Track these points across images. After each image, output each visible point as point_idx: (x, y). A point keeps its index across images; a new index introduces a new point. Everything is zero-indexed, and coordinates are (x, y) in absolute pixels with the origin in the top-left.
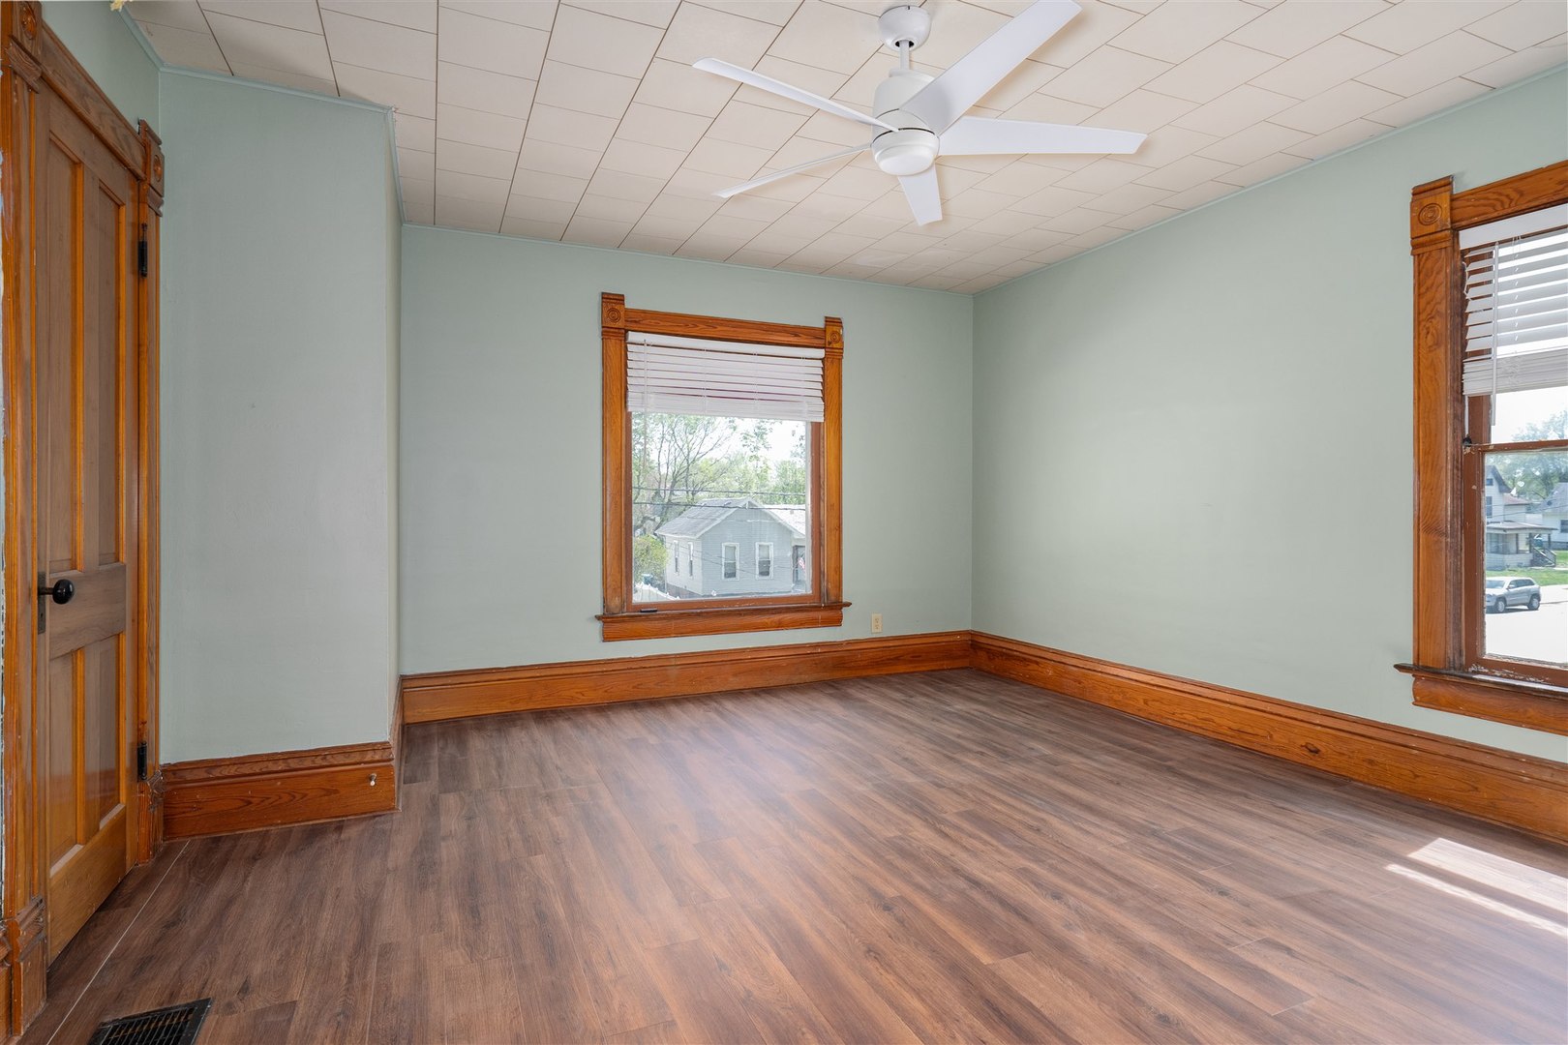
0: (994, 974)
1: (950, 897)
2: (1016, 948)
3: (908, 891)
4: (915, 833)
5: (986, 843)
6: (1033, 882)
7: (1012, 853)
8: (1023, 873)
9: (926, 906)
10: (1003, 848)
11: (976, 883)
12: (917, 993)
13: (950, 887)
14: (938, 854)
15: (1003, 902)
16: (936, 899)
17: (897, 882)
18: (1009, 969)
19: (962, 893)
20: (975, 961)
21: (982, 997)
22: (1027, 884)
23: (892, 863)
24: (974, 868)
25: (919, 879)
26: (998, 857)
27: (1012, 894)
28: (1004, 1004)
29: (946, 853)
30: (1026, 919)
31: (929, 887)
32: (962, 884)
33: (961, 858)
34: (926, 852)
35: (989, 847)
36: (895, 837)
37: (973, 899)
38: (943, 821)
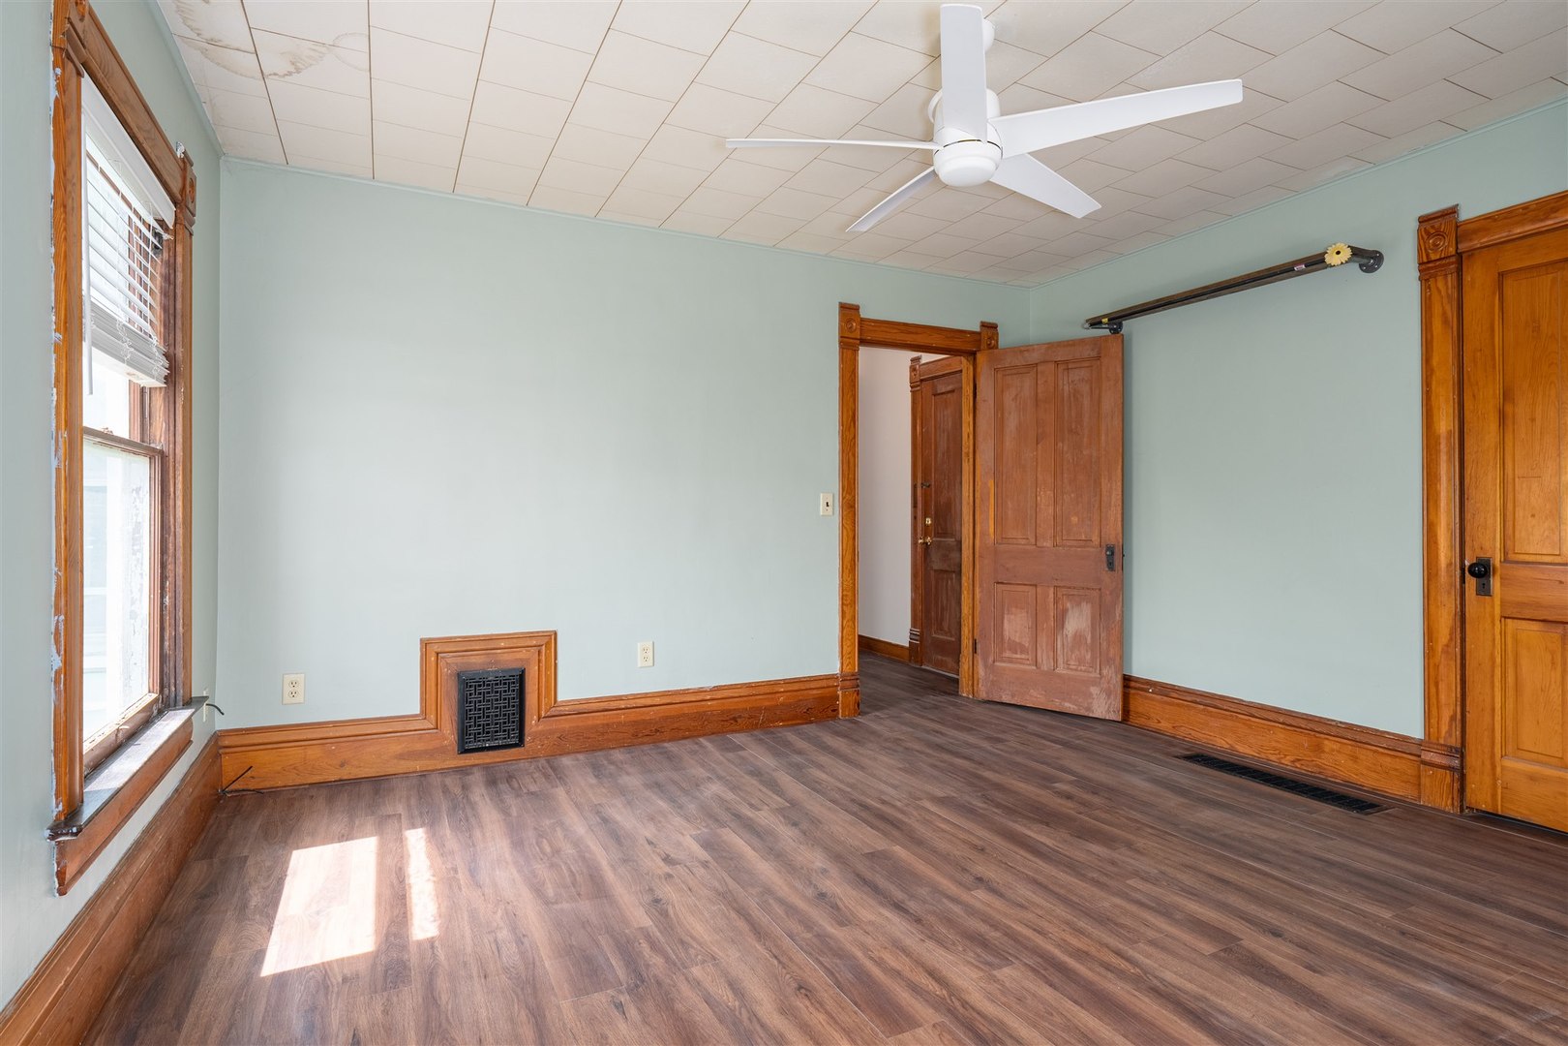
0: (892, 841)
1: (923, 892)
2: (873, 856)
3: (965, 896)
4: (975, 976)
5: (879, 963)
6: (838, 909)
7: (848, 946)
8: (843, 918)
9: (946, 884)
10: (859, 954)
11: (899, 907)
12: (943, 831)
13: (924, 902)
14: (941, 943)
15: (875, 890)
16: (936, 890)
17: (978, 905)
18: (880, 844)
19: (912, 897)
20: (904, 846)
21: (902, 830)
22: (846, 907)
23: (991, 926)
24: (897, 926)
25: (956, 909)
26: (869, 941)
27: (864, 897)
28: (889, 828)
29: (930, 944)
30: (858, 875)
31: (945, 900)
32: (912, 905)
33: (911, 937)
34: (954, 944)
35: (876, 954)
36: (1000, 967)
37: (902, 891)
38: (938, 1004)
